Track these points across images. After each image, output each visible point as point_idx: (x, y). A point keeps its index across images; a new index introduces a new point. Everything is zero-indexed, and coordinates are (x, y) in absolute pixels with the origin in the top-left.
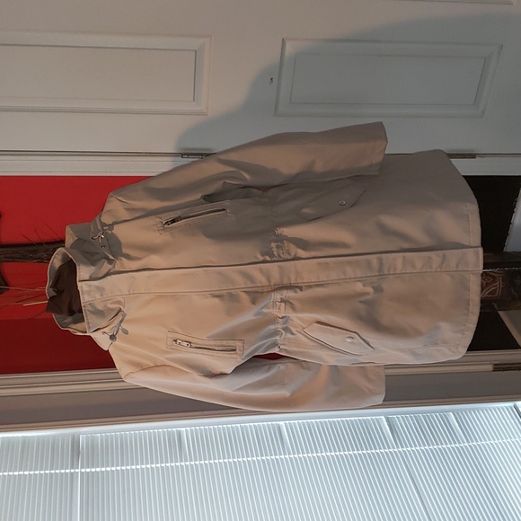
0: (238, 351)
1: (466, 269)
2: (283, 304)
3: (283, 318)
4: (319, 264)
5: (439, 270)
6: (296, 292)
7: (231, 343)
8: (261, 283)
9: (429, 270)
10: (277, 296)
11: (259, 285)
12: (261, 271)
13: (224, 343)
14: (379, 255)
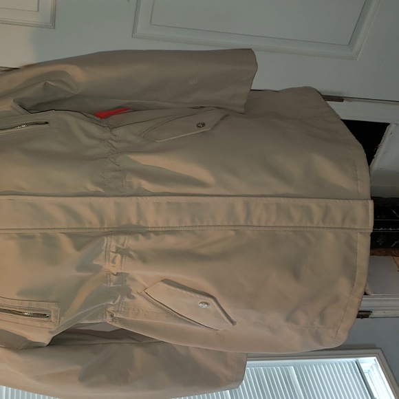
0: (52, 319)
1: (353, 227)
2: (119, 256)
3: (117, 274)
4: (169, 203)
5: (321, 225)
6: (137, 239)
7: (44, 306)
8: (90, 223)
9: (309, 225)
10: (112, 243)
11: (87, 226)
12: (91, 207)
13: (34, 305)
14: (246, 199)
